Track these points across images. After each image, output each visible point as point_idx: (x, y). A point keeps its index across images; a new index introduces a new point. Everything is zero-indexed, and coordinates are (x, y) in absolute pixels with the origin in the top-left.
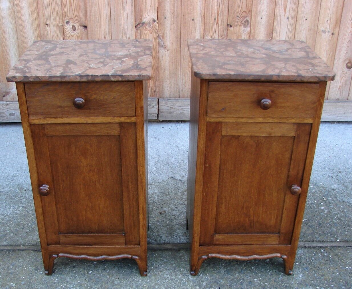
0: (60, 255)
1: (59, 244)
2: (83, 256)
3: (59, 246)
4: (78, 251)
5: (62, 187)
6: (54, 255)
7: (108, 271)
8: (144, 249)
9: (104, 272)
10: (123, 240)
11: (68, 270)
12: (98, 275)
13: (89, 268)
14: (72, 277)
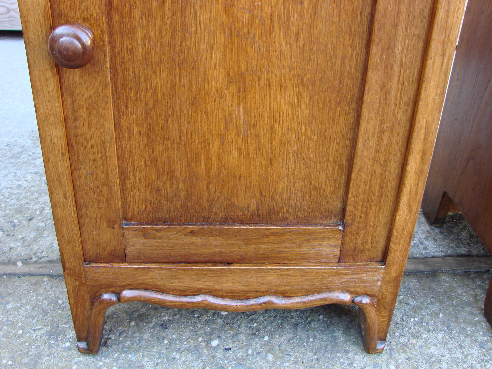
0: (127, 293)
1: (123, 258)
2: (198, 299)
3: (123, 265)
4: (185, 282)
5: (140, 42)
6: (106, 296)
7: (266, 338)
8: (394, 275)
9: (257, 343)
10: (335, 246)
11: (146, 336)
12: (241, 354)
13: (208, 330)
14: (159, 358)
